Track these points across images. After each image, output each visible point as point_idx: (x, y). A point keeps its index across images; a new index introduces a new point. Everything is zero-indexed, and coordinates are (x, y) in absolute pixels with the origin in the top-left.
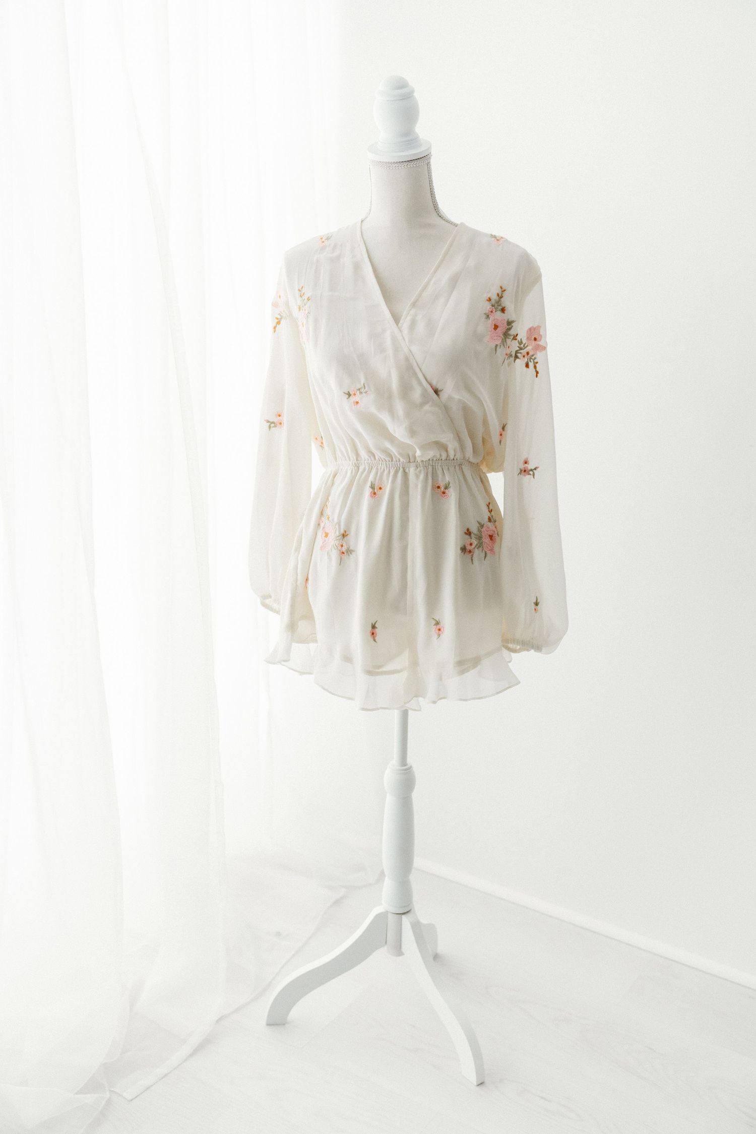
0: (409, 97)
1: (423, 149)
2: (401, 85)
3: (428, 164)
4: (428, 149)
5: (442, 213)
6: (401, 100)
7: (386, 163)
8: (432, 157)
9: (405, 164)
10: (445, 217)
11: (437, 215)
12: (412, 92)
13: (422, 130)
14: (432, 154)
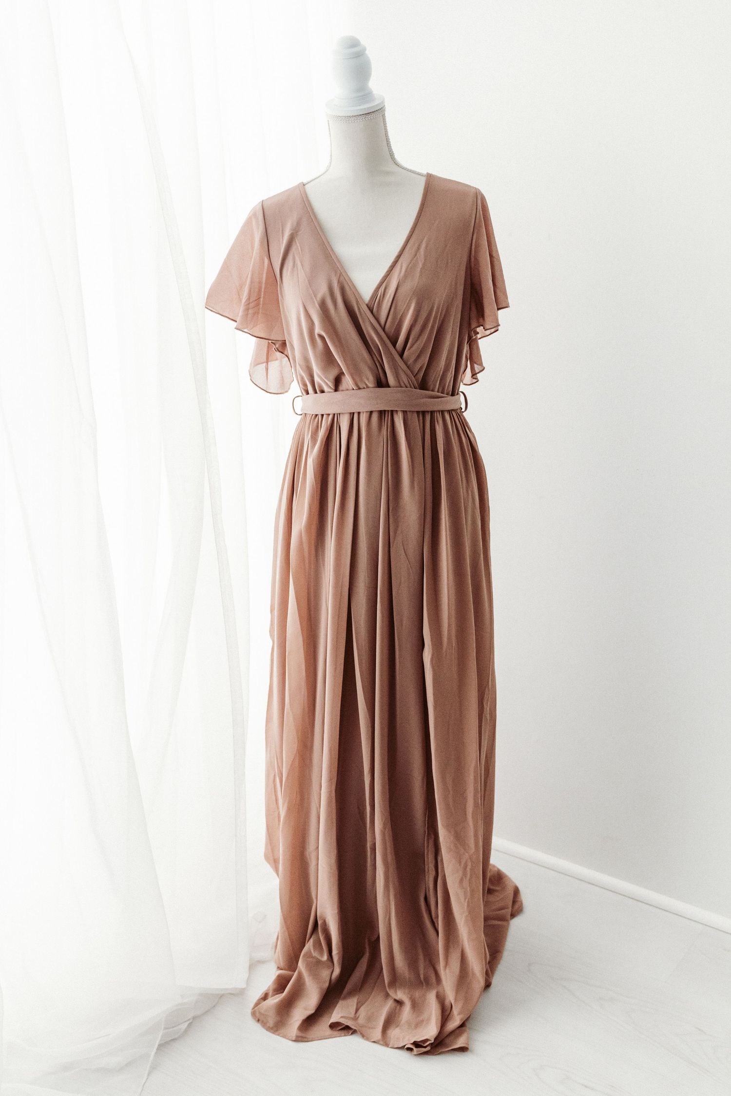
0: (362, 55)
1: (377, 103)
2: (354, 44)
3: (384, 116)
4: (382, 103)
5: (398, 161)
6: (353, 58)
7: (345, 117)
8: (387, 110)
9: (363, 117)
11: (393, 163)
12: (364, 49)
14: (386, 107)
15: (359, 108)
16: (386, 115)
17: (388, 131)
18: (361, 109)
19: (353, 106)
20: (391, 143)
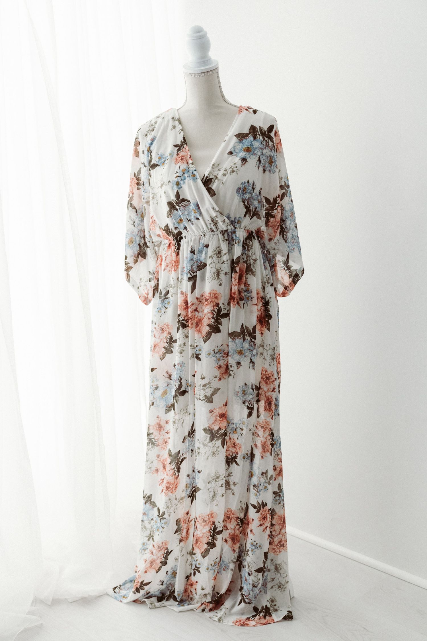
0: (205, 37)
1: (213, 65)
2: (198, 30)
3: (217, 73)
4: (217, 65)
5: (226, 100)
6: (197, 39)
7: (194, 74)
8: (220, 69)
9: (205, 74)
10: (229, 102)
11: (224, 101)
12: (206, 33)
13: (213, 54)
14: (219, 67)
15: (202, 68)
17: (221, 82)
19: (199, 67)
20: (222, 87)
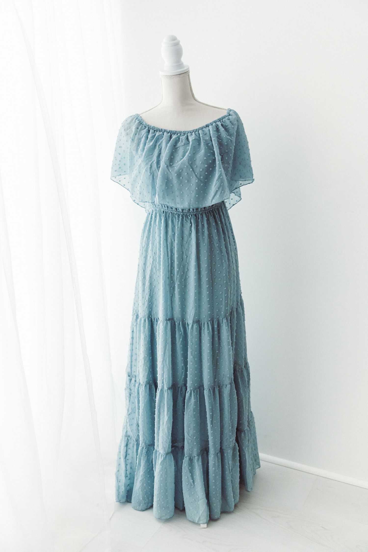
0: (178, 44)
1: (185, 69)
2: (174, 39)
3: (189, 75)
4: (188, 69)
6: (175, 45)
7: (169, 76)
8: (190, 72)
9: (178, 76)
11: (194, 99)
15: (176, 71)
16: (190, 75)
17: (191, 83)
18: (176, 72)
19: (175, 70)
20: (193, 89)
